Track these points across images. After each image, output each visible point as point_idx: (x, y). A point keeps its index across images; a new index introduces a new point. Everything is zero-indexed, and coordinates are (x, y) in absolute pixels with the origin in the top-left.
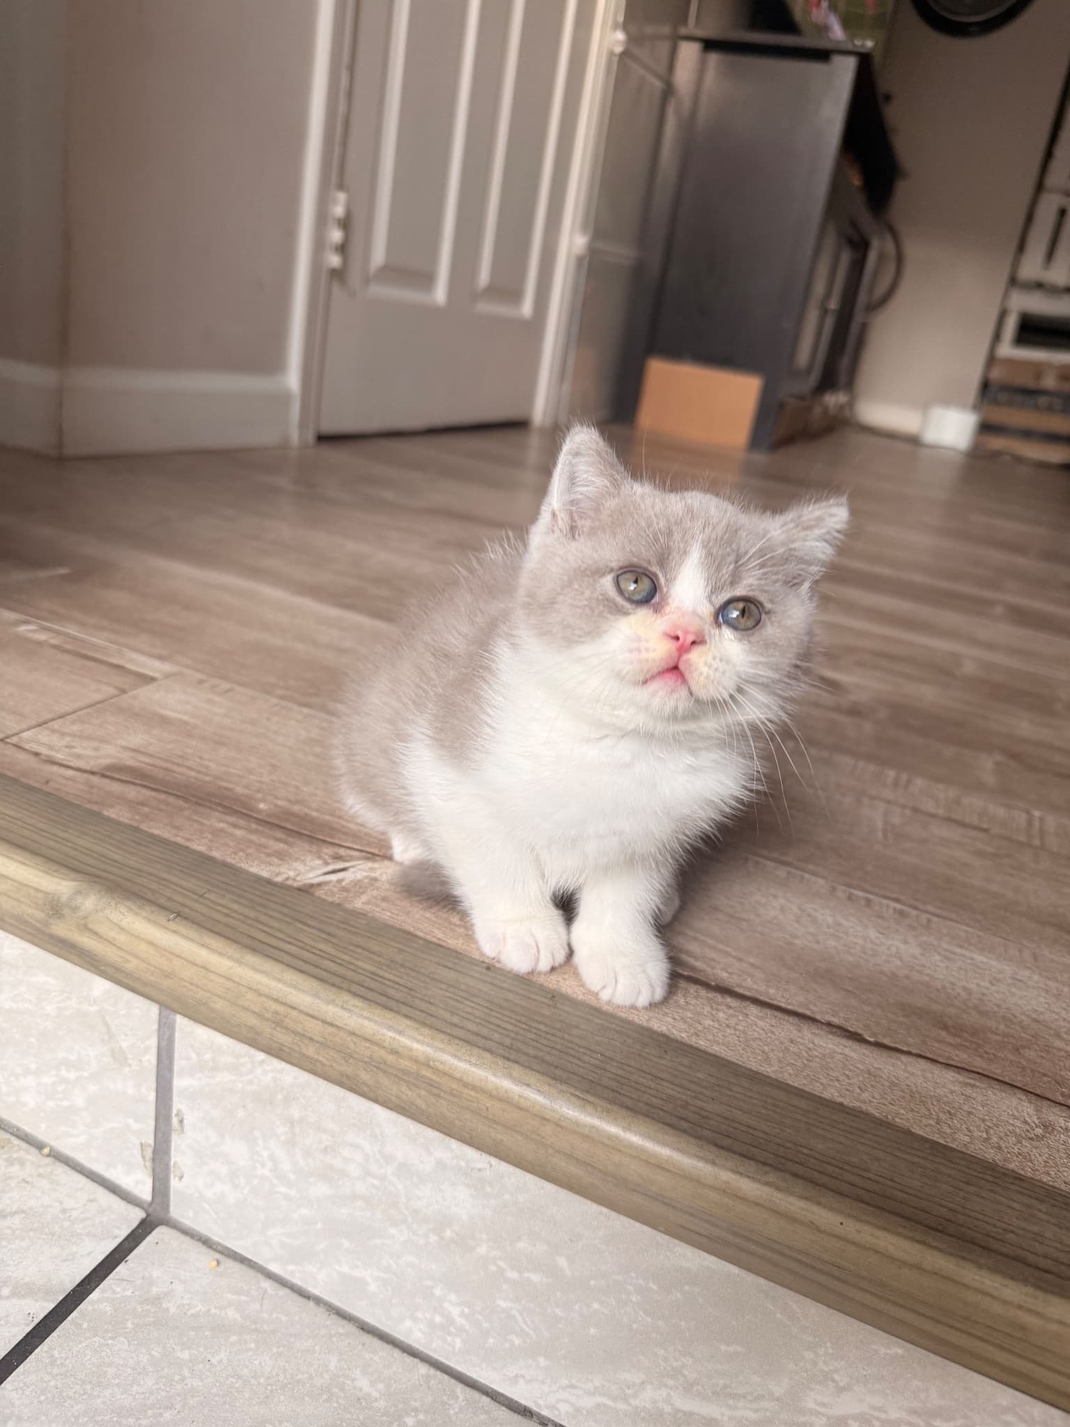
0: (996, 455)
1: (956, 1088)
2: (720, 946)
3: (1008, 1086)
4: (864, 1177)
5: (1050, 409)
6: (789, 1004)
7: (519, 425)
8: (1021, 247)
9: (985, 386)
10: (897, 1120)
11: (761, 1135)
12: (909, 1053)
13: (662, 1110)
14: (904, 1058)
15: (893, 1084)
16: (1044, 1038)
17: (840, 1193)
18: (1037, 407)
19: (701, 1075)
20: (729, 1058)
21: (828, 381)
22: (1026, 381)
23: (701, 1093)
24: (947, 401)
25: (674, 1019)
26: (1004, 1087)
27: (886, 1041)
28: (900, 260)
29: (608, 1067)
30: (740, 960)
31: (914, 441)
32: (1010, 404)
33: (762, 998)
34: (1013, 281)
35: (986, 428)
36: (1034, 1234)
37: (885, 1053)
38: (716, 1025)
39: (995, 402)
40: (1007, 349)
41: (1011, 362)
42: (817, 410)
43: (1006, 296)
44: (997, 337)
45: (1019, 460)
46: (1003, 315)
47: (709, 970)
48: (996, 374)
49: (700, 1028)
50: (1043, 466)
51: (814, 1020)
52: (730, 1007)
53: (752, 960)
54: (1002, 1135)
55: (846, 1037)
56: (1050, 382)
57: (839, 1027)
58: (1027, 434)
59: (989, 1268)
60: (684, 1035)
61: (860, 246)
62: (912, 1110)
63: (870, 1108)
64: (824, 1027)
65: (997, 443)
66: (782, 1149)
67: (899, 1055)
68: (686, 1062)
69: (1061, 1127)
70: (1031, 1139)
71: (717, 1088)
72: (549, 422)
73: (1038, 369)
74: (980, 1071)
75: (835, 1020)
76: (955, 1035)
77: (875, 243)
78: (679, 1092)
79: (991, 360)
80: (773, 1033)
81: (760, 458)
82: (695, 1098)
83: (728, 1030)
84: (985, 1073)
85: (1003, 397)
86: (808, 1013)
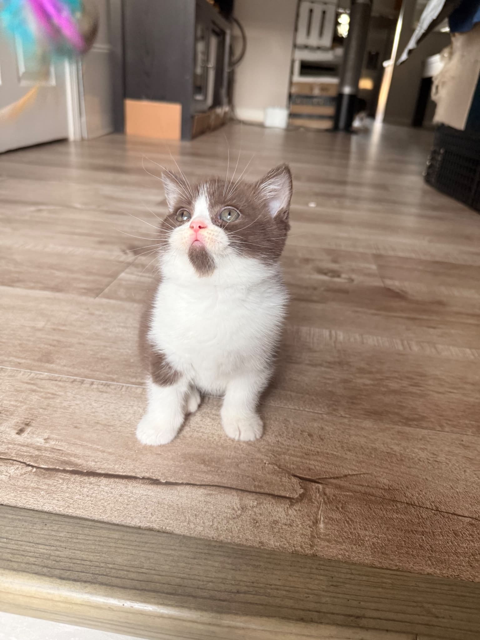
0: (297, 128)
1: (202, 499)
2: (95, 446)
3: (228, 489)
4: (139, 573)
5: (318, 104)
6: (124, 472)
7: (62, 141)
8: (296, 29)
9: (290, 96)
10: (168, 528)
11: (88, 563)
12: (182, 484)
13: (34, 564)
14: (179, 488)
15: (170, 506)
16: (252, 454)
17: (124, 588)
18: (313, 104)
19: (62, 535)
20: (84, 517)
21: (217, 102)
22: (306, 92)
23: (60, 546)
24: (274, 105)
25: (58, 500)
26: (228, 491)
27: (172, 480)
28: (244, 38)
29: (9, 546)
30: (103, 452)
31: (261, 125)
32: (302, 104)
33: (110, 473)
34: (295, 46)
35: (292, 115)
36: (223, 579)
37: (170, 487)
38: (81, 497)
39: (295, 103)
40: (297, 78)
41: (300, 84)
42: (213, 117)
43: (293, 53)
44: (292, 73)
45: (307, 129)
46: (293, 62)
47: (85, 463)
48: (294, 90)
49: (71, 501)
50: (319, 131)
51: (135, 478)
52: (91, 483)
53: (110, 450)
54: (220, 520)
55: (151, 484)
56: (316, 92)
57: (148, 479)
58: (311, 117)
59: (195, 609)
60: (61, 509)
61: (220, 34)
62: (177, 519)
63: (154, 525)
64: (140, 481)
65: (298, 122)
66: (98, 569)
67: (176, 487)
68: (56, 528)
69: (250, 506)
70: (234, 518)
71: (70, 540)
72: (78, 137)
73: (311, 86)
74: (217, 484)
75: (147, 475)
76: (208, 466)
77: (228, 32)
78: (47, 550)
79: (291, 83)
80: (112, 493)
81: (188, 144)
82: (57, 550)
83: (87, 499)
84: (219, 484)
85: (298, 101)
86: (134, 474)
